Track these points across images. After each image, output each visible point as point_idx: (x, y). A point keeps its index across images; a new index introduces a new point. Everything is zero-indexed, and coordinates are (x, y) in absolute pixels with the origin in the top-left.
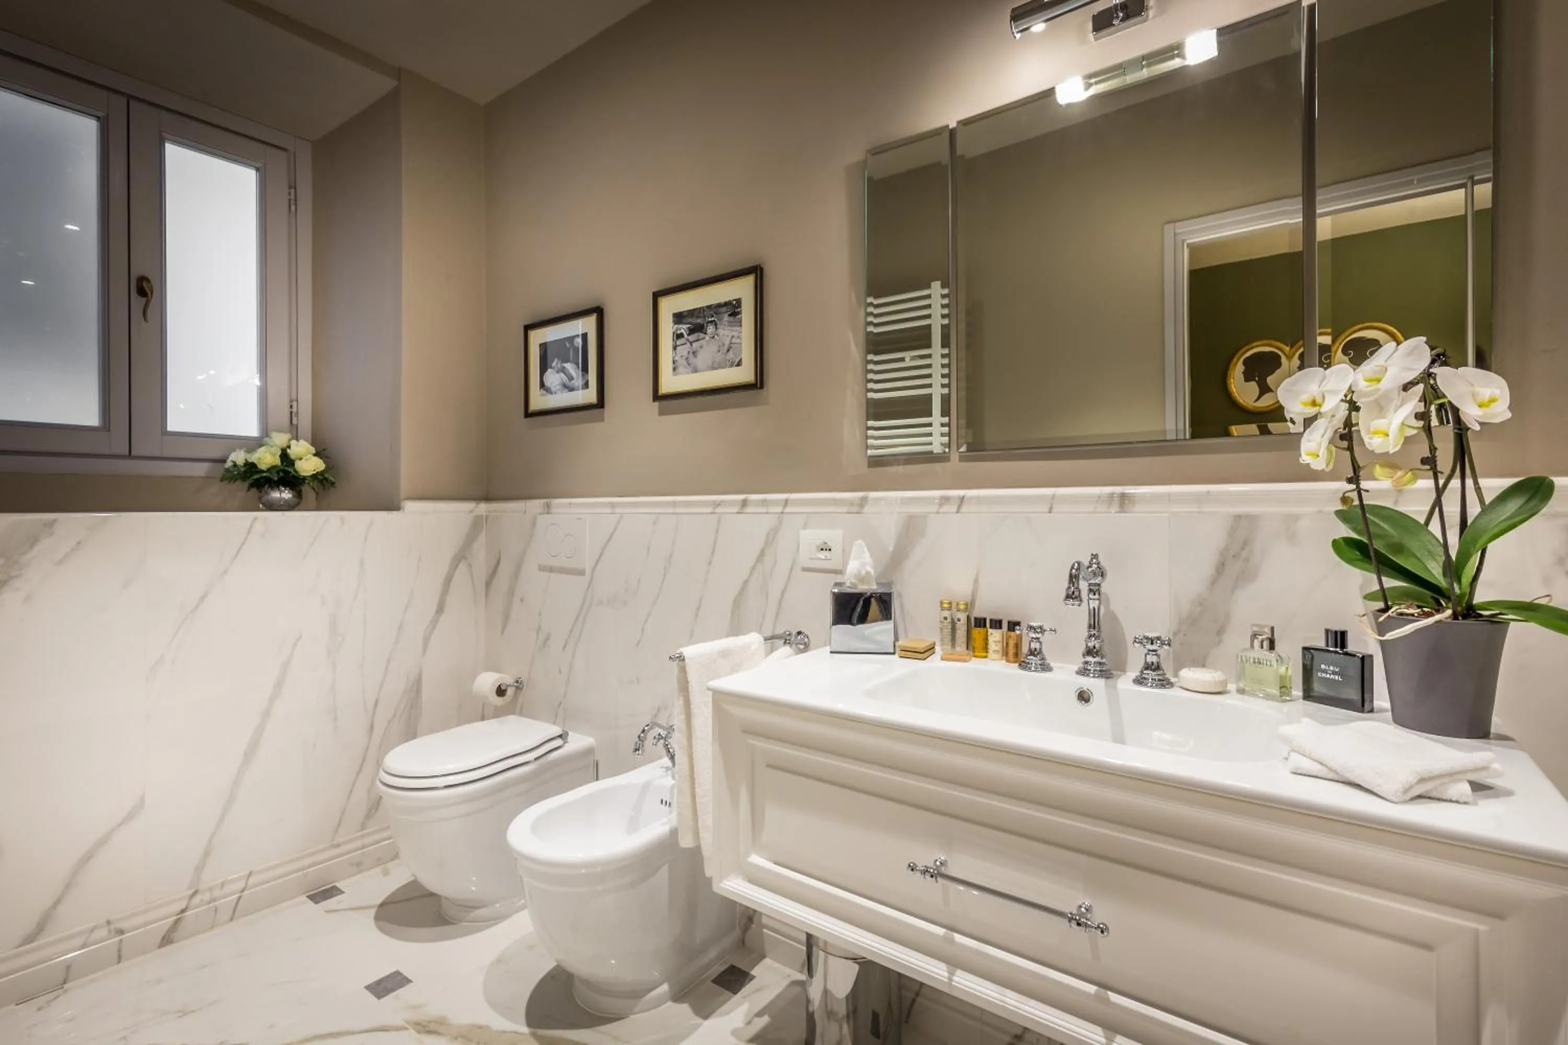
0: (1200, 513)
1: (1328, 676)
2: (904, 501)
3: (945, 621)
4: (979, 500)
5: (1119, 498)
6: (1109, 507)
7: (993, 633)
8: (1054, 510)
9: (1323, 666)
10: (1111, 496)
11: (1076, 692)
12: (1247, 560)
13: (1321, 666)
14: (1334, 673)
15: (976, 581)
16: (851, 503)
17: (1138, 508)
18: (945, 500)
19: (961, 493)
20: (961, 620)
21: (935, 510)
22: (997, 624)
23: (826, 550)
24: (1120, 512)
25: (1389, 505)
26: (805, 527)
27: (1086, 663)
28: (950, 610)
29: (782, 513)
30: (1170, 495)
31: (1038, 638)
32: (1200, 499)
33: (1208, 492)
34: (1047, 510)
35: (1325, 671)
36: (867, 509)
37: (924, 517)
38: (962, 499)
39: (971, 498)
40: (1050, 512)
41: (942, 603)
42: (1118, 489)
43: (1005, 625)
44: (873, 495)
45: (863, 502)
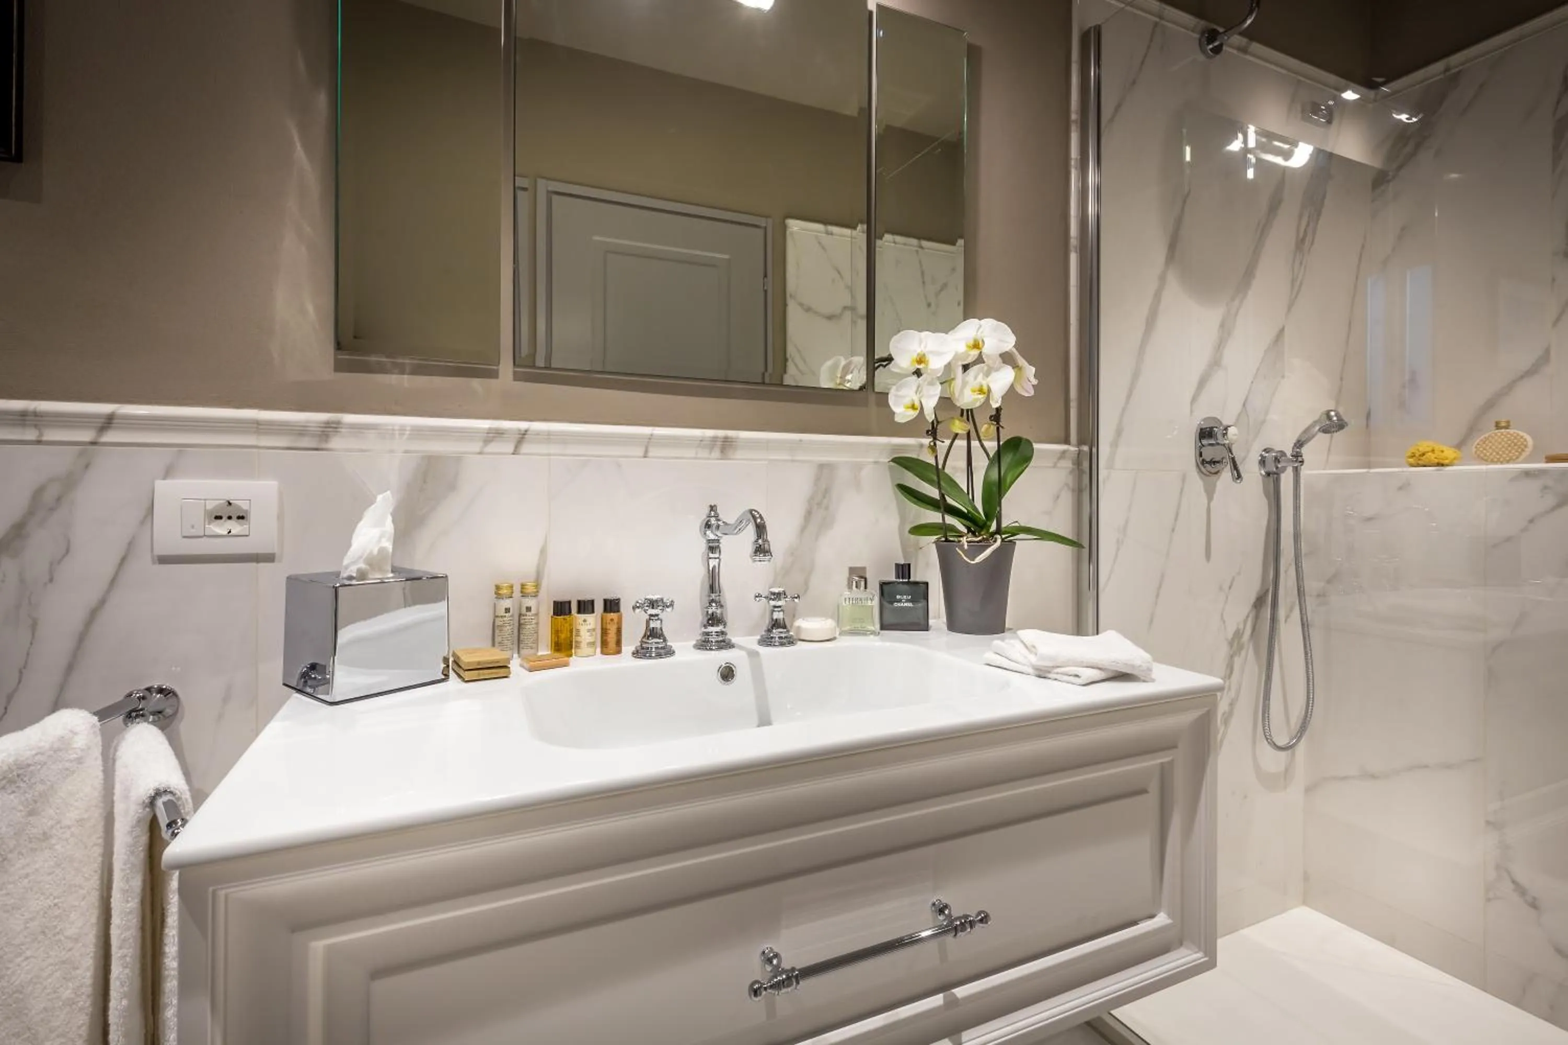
0: (793, 461)
1: (902, 604)
2: (418, 433)
3: (507, 614)
4: (548, 437)
5: (722, 443)
6: (710, 453)
7: (586, 618)
8: (650, 454)
9: (898, 597)
10: (714, 439)
11: (719, 670)
12: (827, 508)
13: (895, 597)
14: (907, 601)
15: (543, 552)
16: (301, 431)
17: (739, 454)
18: (496, 435)
19: (523, 425)
20: (532, 609)
21: (478, 450)
22: (585, 607)
23: (230, 518)
24: (721, 459)
25: (914, 456)
26: (168, 473)
27: (708, 634)
28: (511, 597)
29: (93, 443)
30: (768, 441)
31: (657, 615)
32: (793, 447)
33: (801, 441)
34: (642, 454)
35: (900, 601)
36: (336, 443)
37: (458, 459)
38: (523, 436)
39: (538, 433)
40: (645, 457)
41: (498, 588)
42: (721, 433)
43: (599, 607)
44: (349, 418)
45: (328, 431)
